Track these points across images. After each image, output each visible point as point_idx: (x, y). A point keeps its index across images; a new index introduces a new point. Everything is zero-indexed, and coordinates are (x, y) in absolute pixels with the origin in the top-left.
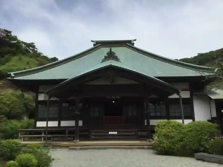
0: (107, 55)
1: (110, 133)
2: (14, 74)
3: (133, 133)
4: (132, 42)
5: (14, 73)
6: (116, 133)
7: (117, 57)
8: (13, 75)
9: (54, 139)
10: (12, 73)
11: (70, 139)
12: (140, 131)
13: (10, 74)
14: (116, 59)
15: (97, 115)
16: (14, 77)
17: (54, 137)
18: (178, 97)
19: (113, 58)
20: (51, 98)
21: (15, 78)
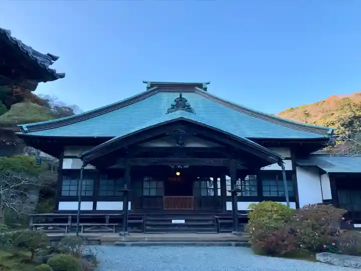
0: (175, 103)
1: (174, 222)
2: (27, 127)
3: (211, 223)
4: (204, 87)
5: (27, 125)
6: (183, 221)
7: (189, 106)
8: (26, 129)
9: (86, 230)
10: (24, 126)
11: (111, 230)
12: (221, 219)
13: (22, 128)
14: (188, 109)
15: (153, 193)
16: (26, 132)
17: (85, 227)
18: (280, 168)
19: (184, 107)
20: (87, 165)
21: (28, 134)
